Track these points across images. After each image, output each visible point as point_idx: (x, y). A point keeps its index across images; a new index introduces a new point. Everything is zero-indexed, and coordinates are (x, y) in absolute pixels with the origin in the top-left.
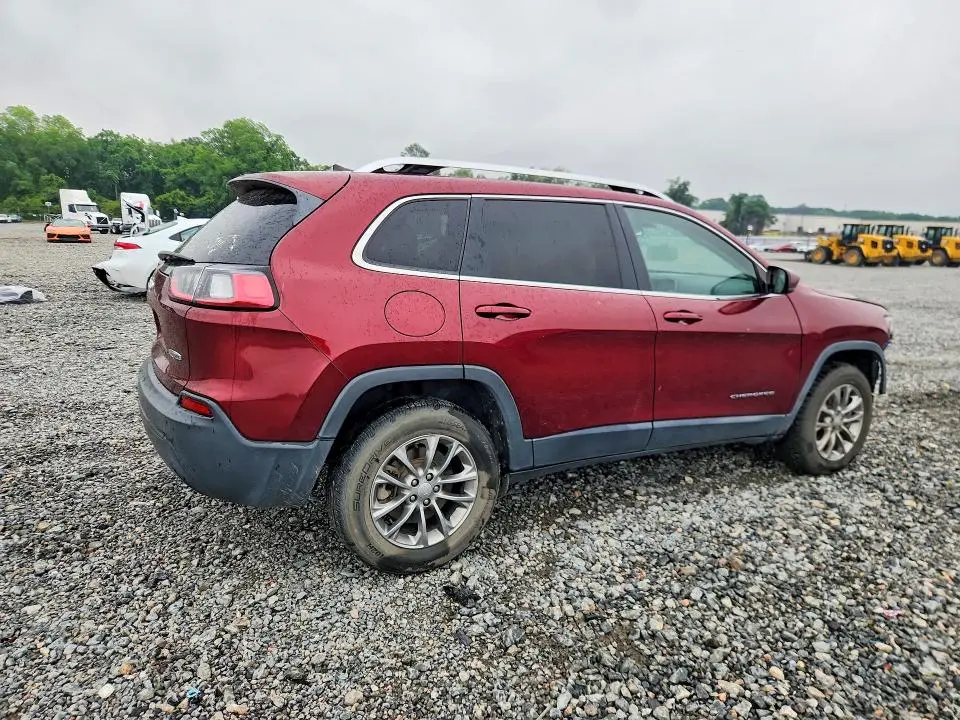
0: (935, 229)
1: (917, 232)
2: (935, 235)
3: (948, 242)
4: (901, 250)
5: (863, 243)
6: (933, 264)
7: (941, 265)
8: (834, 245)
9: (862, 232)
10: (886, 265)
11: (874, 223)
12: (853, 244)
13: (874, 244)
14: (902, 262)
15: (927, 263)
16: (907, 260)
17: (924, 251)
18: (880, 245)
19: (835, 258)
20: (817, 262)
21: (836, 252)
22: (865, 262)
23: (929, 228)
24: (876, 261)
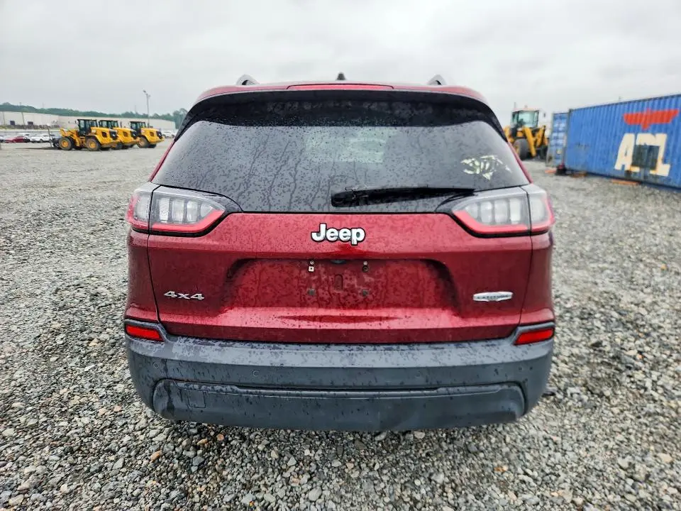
0: (136, 123)
1: (125, 125)
2: (137, 127)
3: (145, 131)
4: (121, 138)
5: (96, 134)
6: (141, 147)
7: (145, 147)
8: (75, 136)
9: (92, 125)
10: (114, 149)
11: (99, 119)
12: (89, 134)
13: (104, 134)
14: (124, 146)
15: (136, 146)
16: (126, 144)
17: (135, 138)
18: (108, 134)
19: (78, 145)
20: (65, 149)
21: (78, 140)
22: (102, 148)
23: (132, 122)
24: (108, 146)
